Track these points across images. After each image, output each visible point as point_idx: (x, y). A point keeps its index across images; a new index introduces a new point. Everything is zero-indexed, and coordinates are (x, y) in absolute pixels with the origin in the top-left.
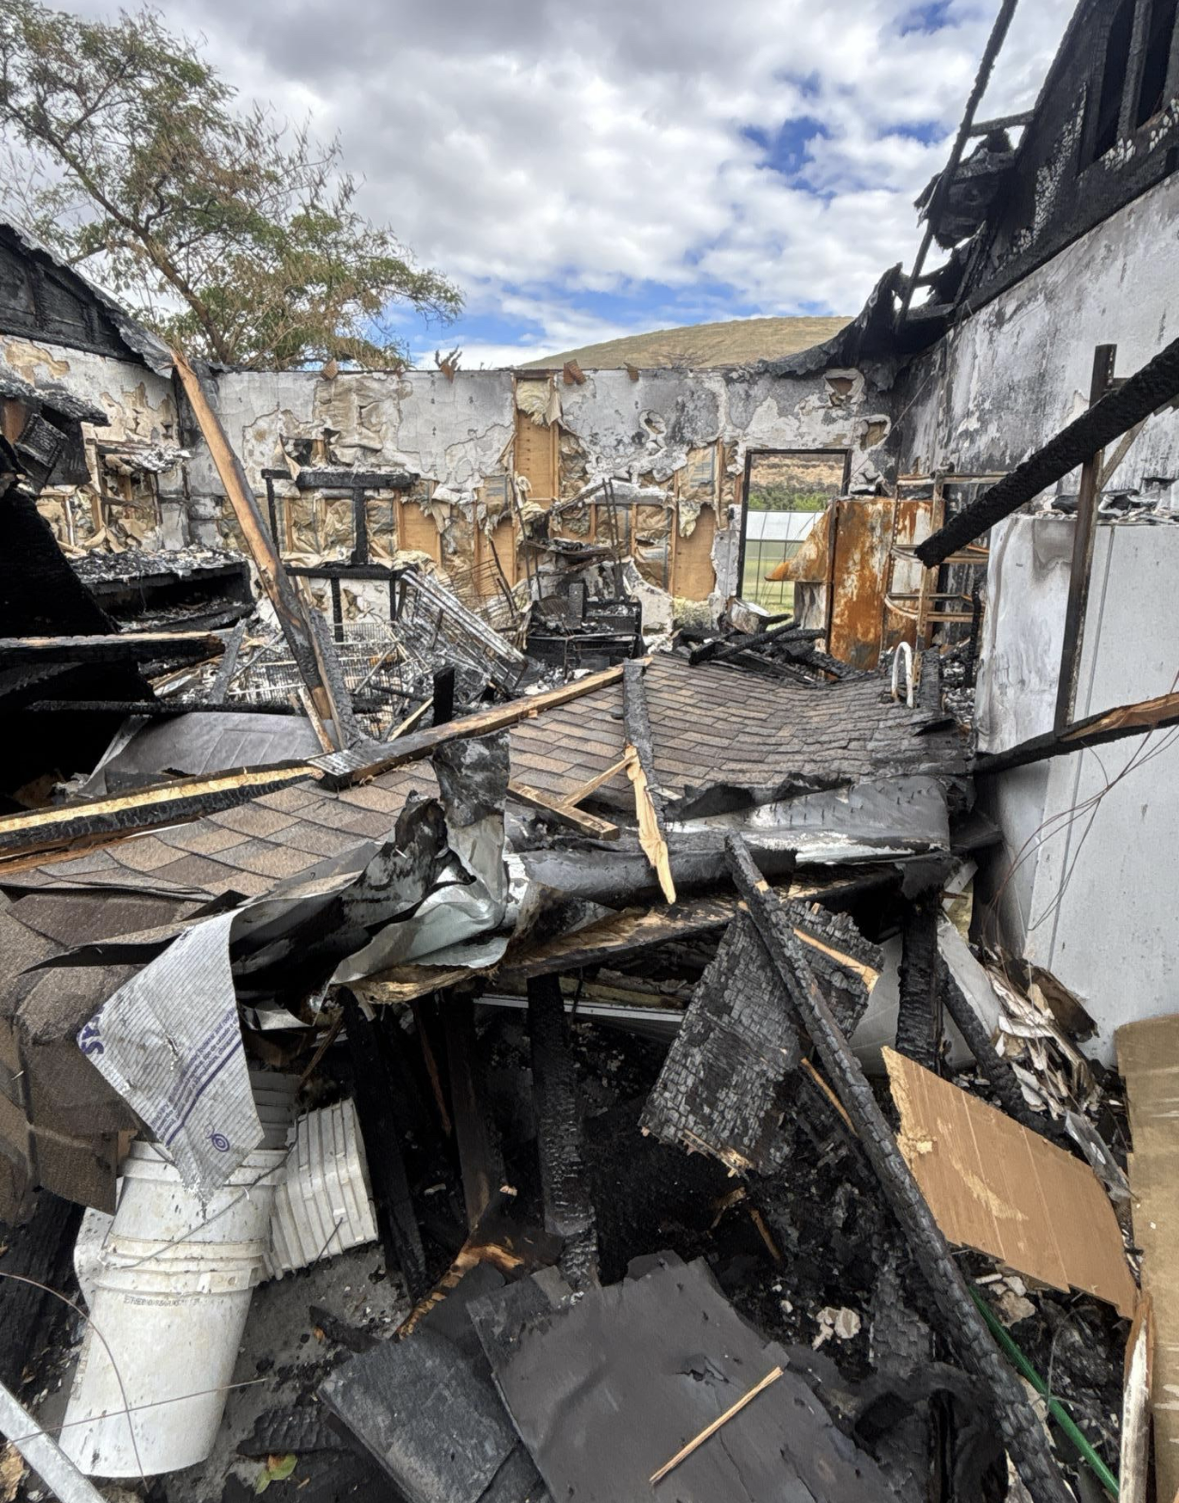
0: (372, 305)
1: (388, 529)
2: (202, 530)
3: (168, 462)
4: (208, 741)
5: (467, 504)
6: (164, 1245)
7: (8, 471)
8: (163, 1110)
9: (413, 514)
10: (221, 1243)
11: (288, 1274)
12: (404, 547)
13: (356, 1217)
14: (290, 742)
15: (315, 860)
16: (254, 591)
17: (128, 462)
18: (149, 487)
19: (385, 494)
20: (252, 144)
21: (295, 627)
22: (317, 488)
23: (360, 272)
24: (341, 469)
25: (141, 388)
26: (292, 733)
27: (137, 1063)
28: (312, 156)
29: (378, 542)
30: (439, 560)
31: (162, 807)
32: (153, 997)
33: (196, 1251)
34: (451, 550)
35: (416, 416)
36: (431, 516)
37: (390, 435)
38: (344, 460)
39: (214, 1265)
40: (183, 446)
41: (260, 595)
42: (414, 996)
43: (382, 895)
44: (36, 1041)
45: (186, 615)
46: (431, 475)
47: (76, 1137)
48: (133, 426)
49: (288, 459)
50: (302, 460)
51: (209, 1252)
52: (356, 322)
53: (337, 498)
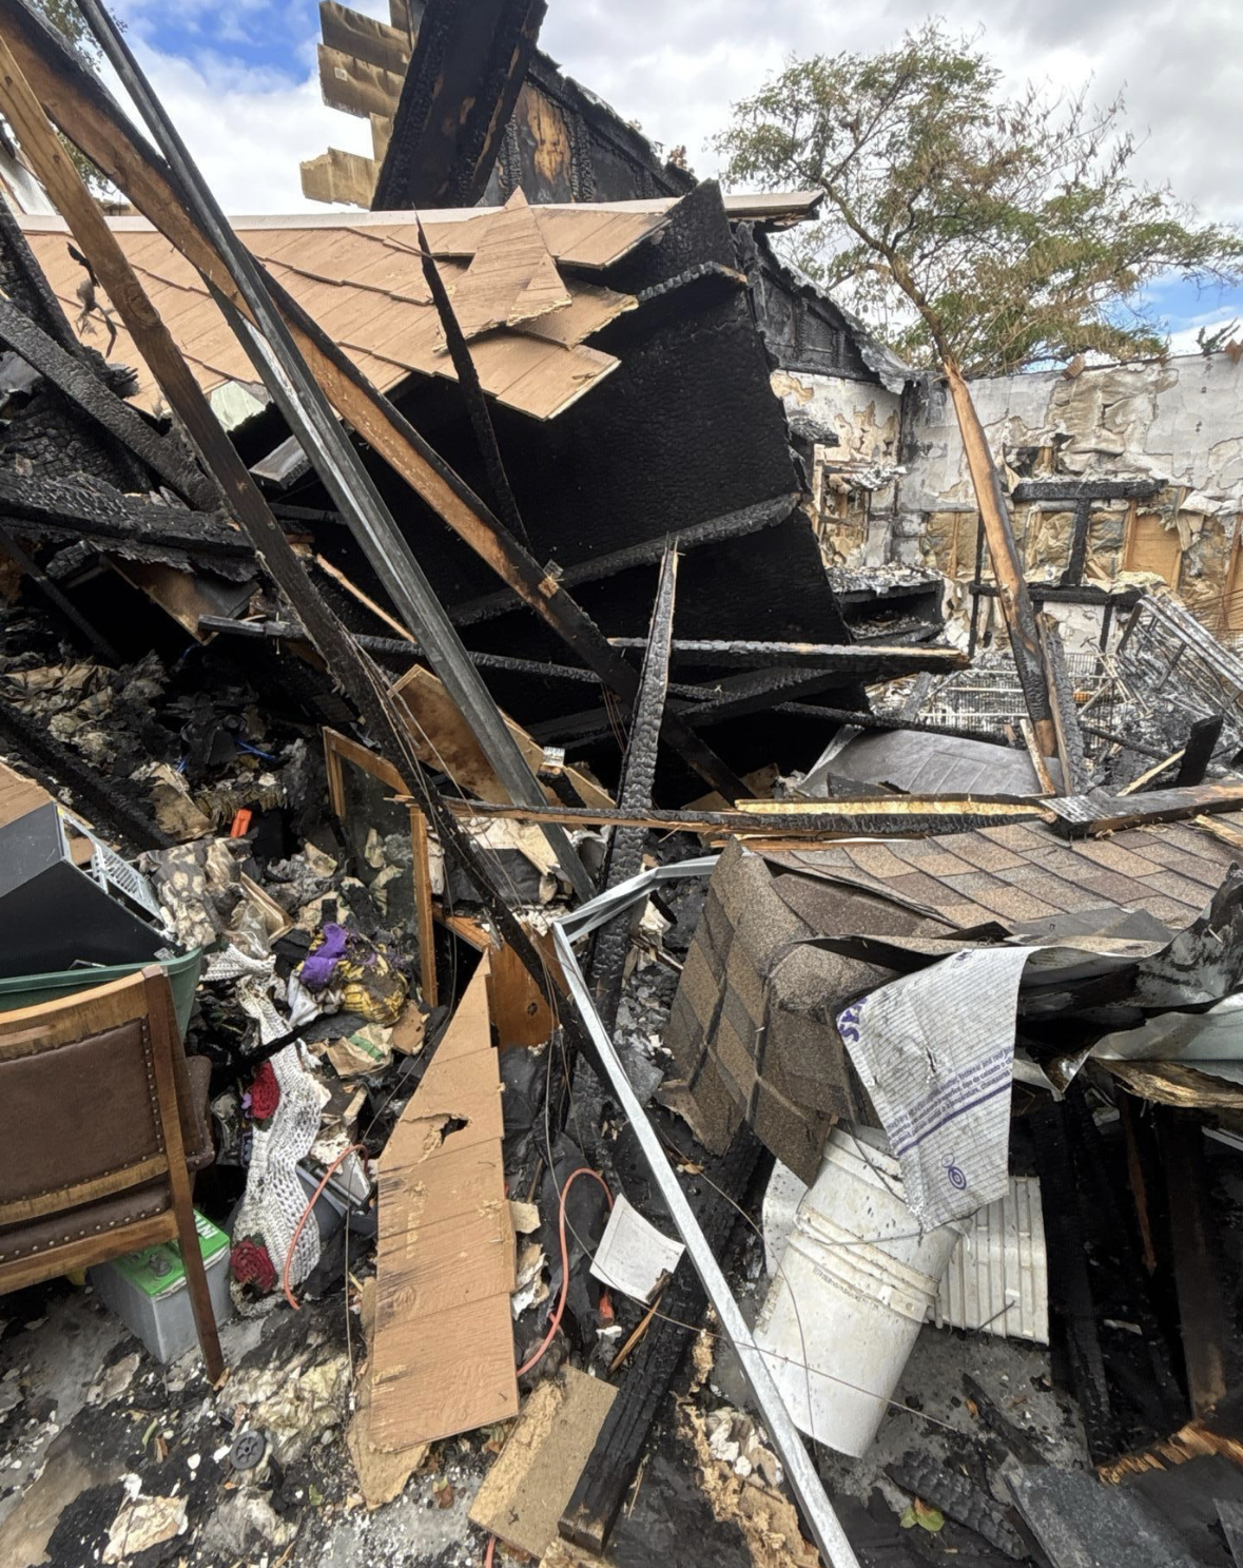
0: (1125, 283)
1: (1113, 546)
2: (903, 548)
3: (884, 479)
4: (916, 761)
5: (1229, 515)
6: (854, 1240)
7: (797, 491)
8: (901, 1119)
9: (1150, 528)
10: (905, 1265)
11: (946, 1326)
12: (1130, 566)
13: (1030, 1309)
14: (1004, 776)
15: (1052, 911)
16: (945, 610)
17: (848, 481)
18: (862, 505)
19: (1117, 505)
20: (1018, 128)
21: (1029, 652)
22: (1034, 500)
23: (1118, 246)
24: (1067, 479)
25: (871, 408)
26: (1006, 766)
27: (889, 1063)
28: (1085, 124)
29: (1096, 561)
30: (1174, 585)
31: (894, 819)
32: (921, 1006)
33: (882, 1260)
34: (1194, 572)
35: (1177, 410)
36: (1174, 530)
37: (1137, 435)
38: (1072, 468)
39: (896, 1282)
40: (900, 462)
41: (951, 615)
42: (1190, 1105)
43: (1182, 976)
44: (783, 1006)
45: (874, 632)
46: (1184, 481)
47: (795, 1103)
48: (858, 444)
49: (1007, 469)
50: (1022, 470)
51: (892, 1267)
52: (1107, 306)
53: (1056, 512)
